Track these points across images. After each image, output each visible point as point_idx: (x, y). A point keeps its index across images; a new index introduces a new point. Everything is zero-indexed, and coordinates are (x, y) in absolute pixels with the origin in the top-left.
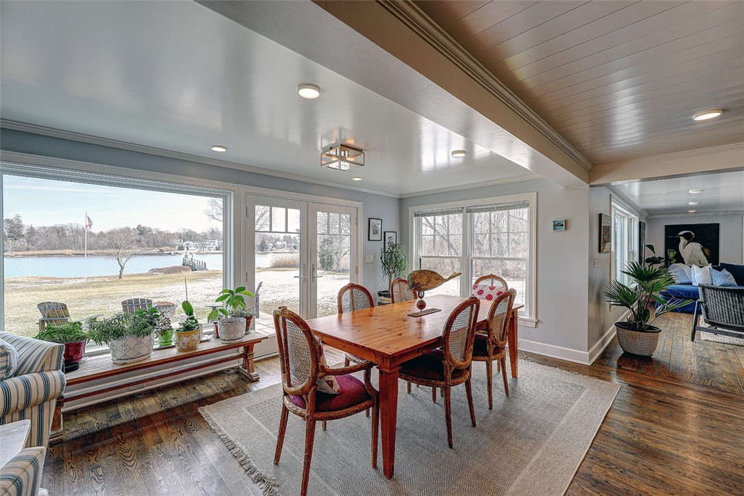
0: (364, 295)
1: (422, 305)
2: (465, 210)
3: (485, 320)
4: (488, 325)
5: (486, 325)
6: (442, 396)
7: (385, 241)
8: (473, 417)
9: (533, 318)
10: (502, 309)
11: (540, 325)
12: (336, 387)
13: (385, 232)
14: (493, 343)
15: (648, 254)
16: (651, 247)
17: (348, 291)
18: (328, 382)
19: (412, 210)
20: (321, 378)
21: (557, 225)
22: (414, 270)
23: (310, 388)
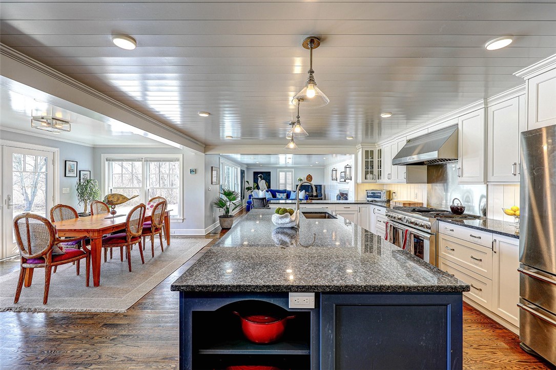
0: (70, 210)
1: (114, 213)
2: (144, 159)
3: (150, 216)
4: (151, 219)
5: (150, 218)
6: (126, 258)
7: (80, 177)
8: (143, 259)
9: (182, 218)
10: (159, 211)
11: (184, 220)
12: (64, 251)
13: (80, 171)
14: (154, 226)
15: (247, 185)
16: (247, 182)
17: (58, 210)
18: (59, 247)
19: (104, 156)
20: (57, 244)
21: (191, 171)
22: (106, 194)
23: (49, 250)
